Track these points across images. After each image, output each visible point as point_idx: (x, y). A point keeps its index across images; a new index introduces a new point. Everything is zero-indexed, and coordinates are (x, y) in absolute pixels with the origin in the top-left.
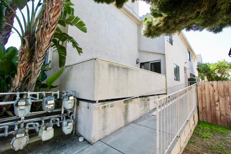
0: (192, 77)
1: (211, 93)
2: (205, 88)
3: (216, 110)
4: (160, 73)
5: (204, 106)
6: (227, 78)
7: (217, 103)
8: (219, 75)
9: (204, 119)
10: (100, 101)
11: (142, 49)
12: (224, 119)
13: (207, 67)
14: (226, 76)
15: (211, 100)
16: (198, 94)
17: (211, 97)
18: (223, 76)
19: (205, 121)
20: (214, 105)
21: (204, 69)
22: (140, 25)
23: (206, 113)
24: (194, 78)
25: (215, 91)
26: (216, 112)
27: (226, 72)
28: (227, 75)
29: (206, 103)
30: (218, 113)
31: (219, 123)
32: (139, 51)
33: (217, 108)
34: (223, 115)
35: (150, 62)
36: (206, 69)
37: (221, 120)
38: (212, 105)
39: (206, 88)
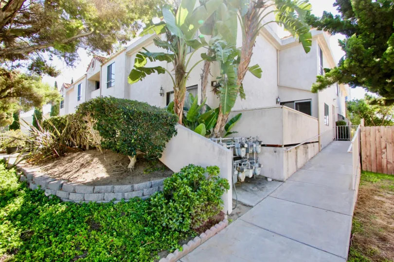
0: (341, 120)
1: (378, 139)
2: (370, 134)
3: (382, 158)
4: (310, 115)
5: (368, 154)
6: (390, 120)
7: (384, 151)
8: (379, 116)
9: (368, 168)
10: (285, 146)
11: (283, 84)
12: (391, 167)
13: (363, 105)
14: (389, 118)
15: (377, 146)
16: (362, 141)
17: (378, 144)
18: (385, 118)
19: (369, 170)
20: (380, 152)
21: (360, 108)
22: (280, 51)
23: (370, 161)
24: (343, 120)
25: (381, 137)
26: (383, 160)
27: (389, 111)
28: (391, 116)
29: (370, 150)
30: (384, 162)
31: (385, 172)
32: (279, 86)
33: (384, 156)
34: (390, 163)
35: (295, 102)
36: (362, 109)
37: (387, 169)
38: (377, 152)
39: (372, 134)
